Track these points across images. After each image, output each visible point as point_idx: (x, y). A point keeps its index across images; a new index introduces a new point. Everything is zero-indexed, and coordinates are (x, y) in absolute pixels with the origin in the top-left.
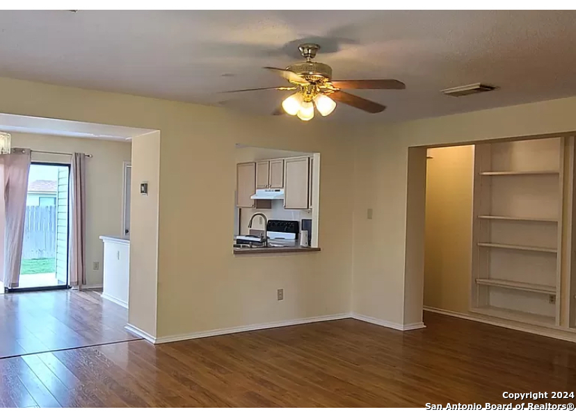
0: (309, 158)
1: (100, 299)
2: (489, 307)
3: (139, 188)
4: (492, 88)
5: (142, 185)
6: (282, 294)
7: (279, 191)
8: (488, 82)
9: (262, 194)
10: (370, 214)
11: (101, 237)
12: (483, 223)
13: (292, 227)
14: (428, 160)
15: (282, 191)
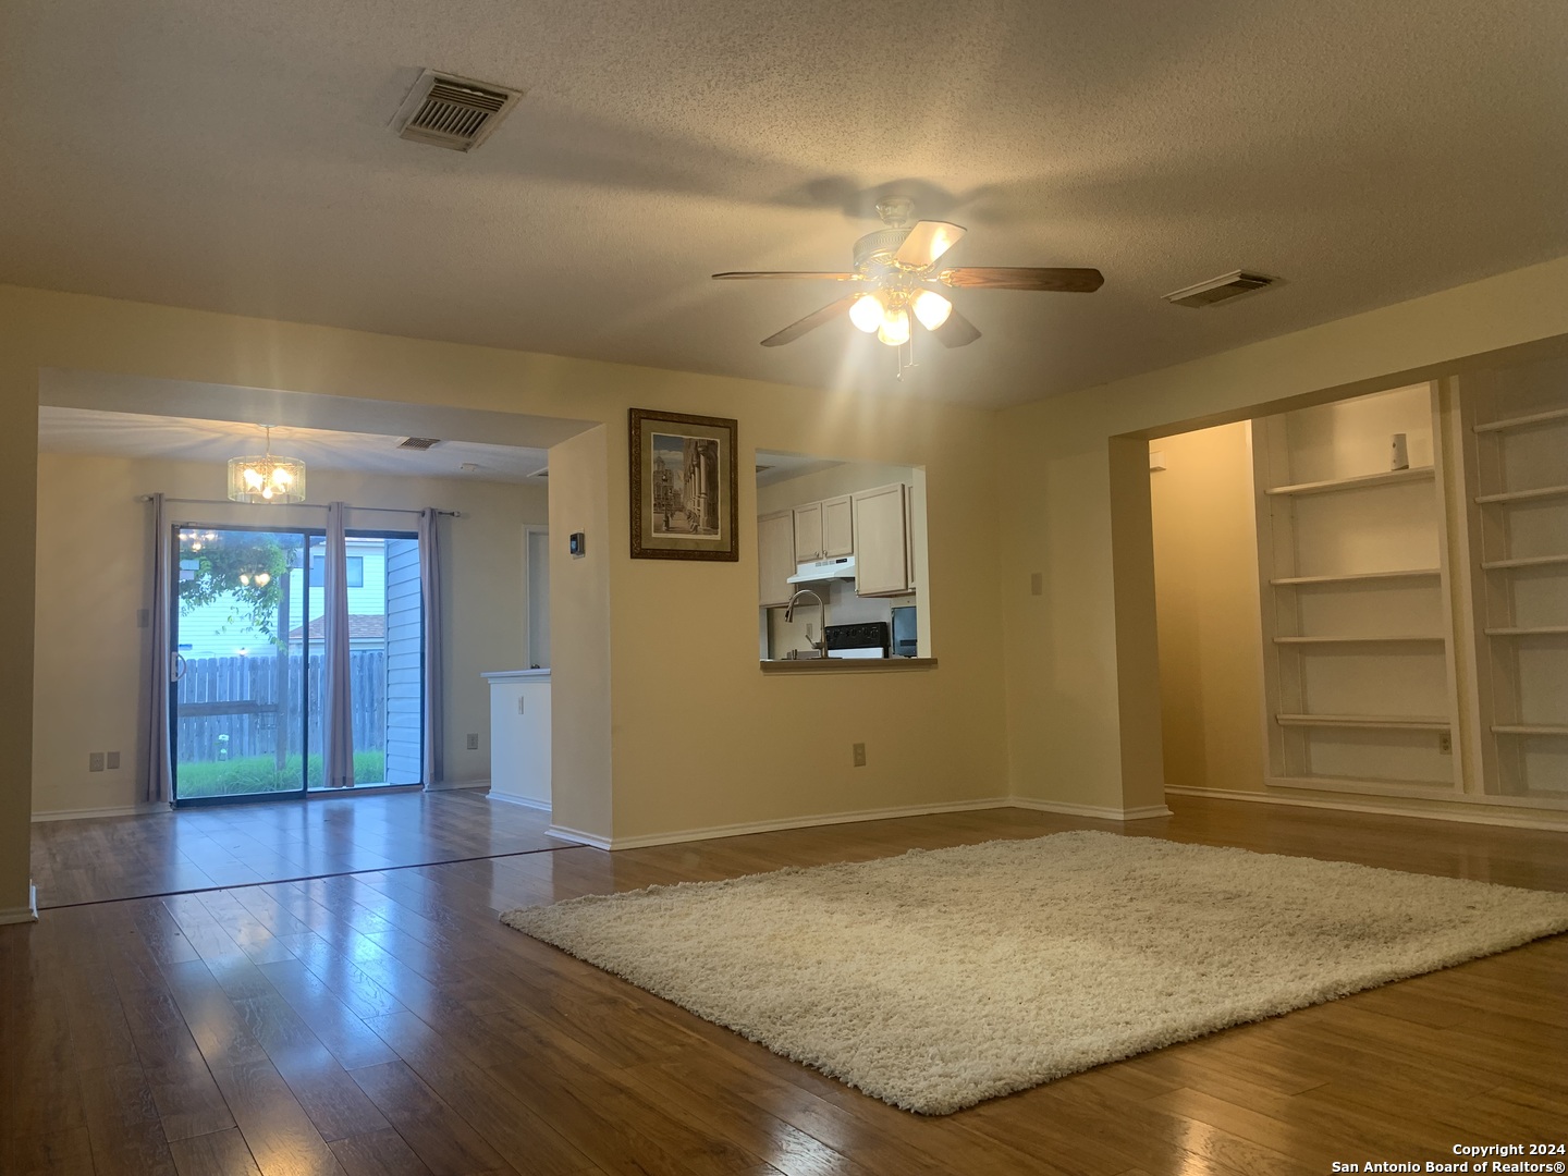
0: (903, 486)
1: (486, 802)
2: (1309, 774)
3: (567, 545)
4: (1266, 281)
5: (574, 538)
6: (863, 754)
7: (845, 561)
8: (1255, 268)
9: (810, 572)
10: (1037, 585)
11: (483, 675)
12: (1281, 597)
13: (874, 634)
14: (1152, 475)
15: (851, 561)
